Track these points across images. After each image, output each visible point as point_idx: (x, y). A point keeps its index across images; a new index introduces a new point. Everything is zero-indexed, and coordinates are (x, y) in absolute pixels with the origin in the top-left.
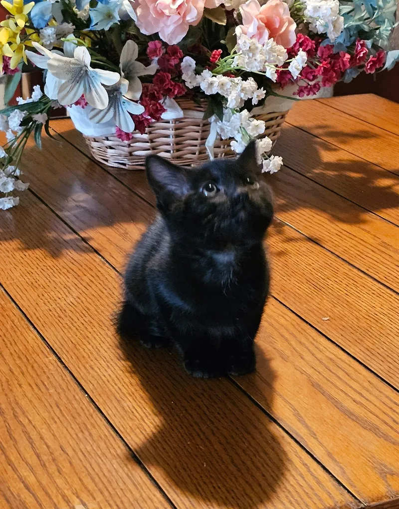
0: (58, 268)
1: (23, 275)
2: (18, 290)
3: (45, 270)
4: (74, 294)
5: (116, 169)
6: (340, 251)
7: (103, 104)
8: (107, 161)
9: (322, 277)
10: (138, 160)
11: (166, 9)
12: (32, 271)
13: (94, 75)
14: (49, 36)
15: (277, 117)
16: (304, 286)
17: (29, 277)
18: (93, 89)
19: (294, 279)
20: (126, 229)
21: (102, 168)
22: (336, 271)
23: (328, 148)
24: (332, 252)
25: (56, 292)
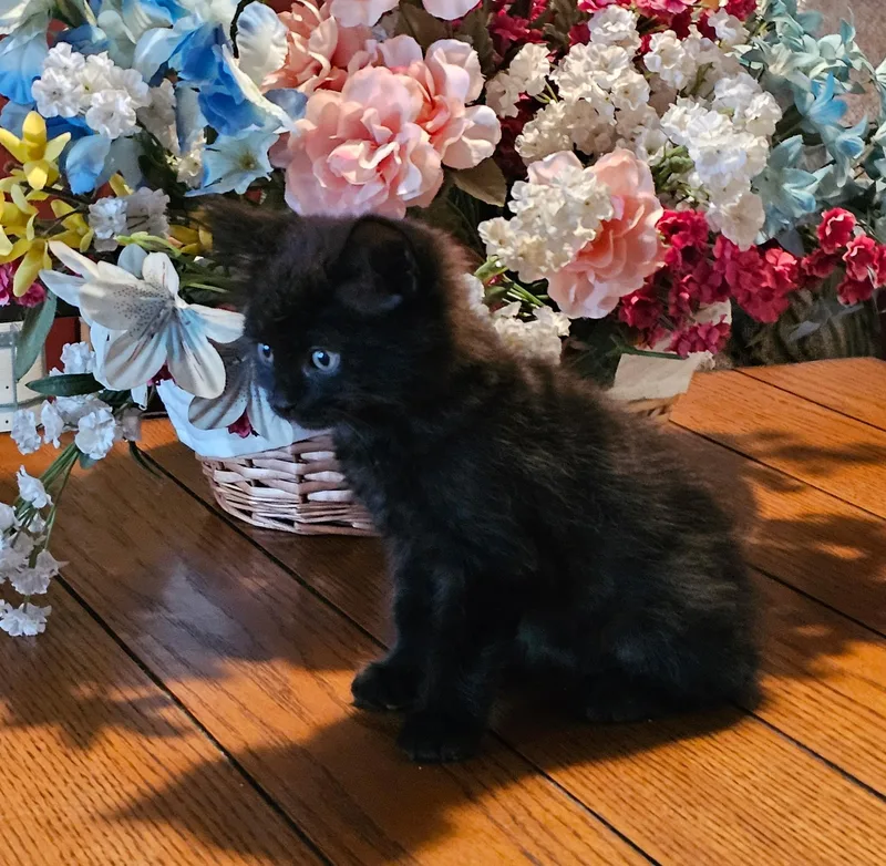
0: (115, 783)
1: (28, 800)
2: (13, 841)
3: (86, 787)
4: (150, 853)
5: (272, 533)
6: (818, 740)
7: (212, 385)
8: (249, 514)
9: (777, 808)
10: (323, 513)
11: (350, 170)
12: (52, 789)
13: (191, 319)
14: (111, 218)
15: (651, 411)
16: (733, 833)
17: (43, 806)
18: (189, 352)
19: (706, 813)
20: (287, 680)
21: (239, 531)
22: (811, 793)
23: (777, 484)
24: (799, 744)
25: (107, 846)
